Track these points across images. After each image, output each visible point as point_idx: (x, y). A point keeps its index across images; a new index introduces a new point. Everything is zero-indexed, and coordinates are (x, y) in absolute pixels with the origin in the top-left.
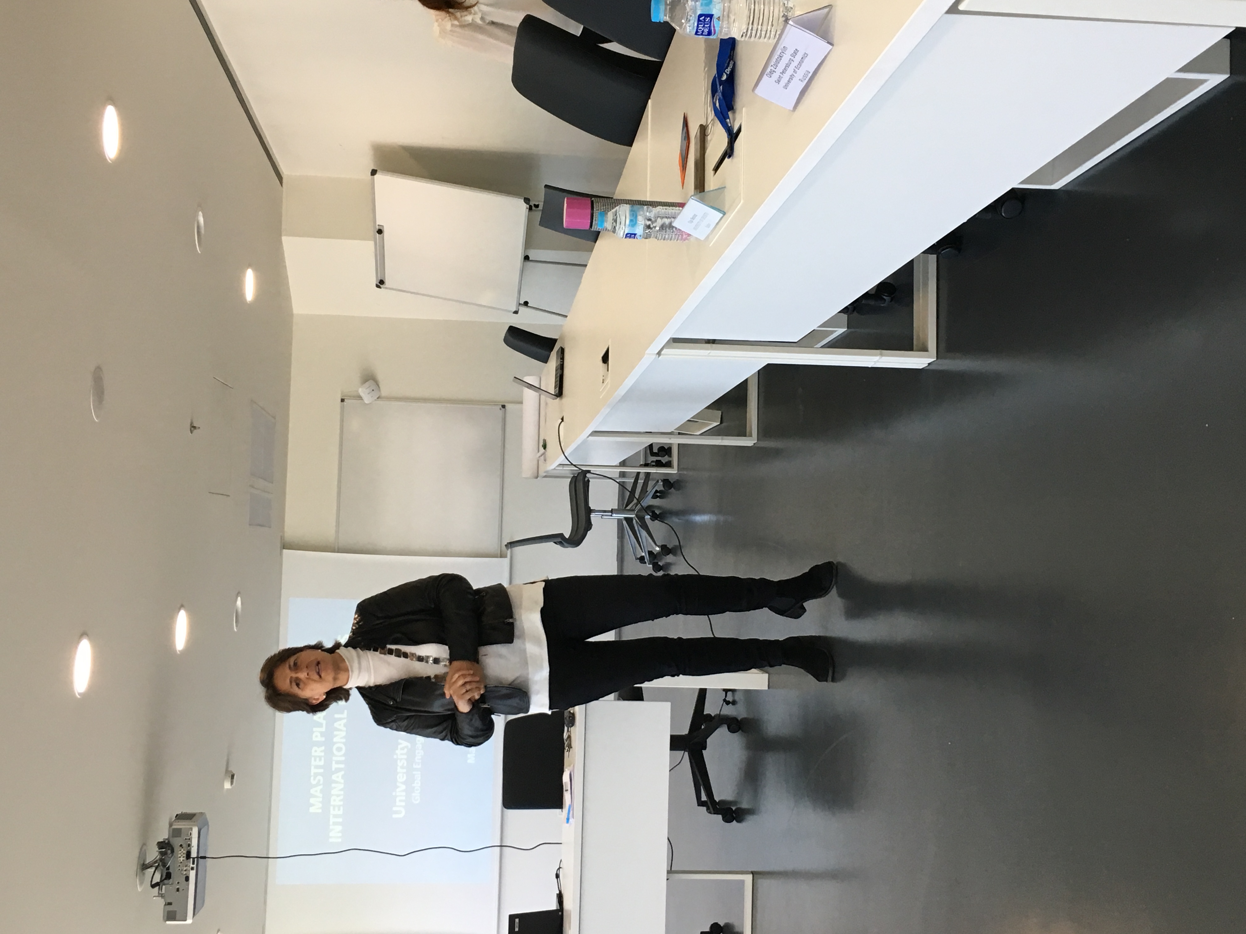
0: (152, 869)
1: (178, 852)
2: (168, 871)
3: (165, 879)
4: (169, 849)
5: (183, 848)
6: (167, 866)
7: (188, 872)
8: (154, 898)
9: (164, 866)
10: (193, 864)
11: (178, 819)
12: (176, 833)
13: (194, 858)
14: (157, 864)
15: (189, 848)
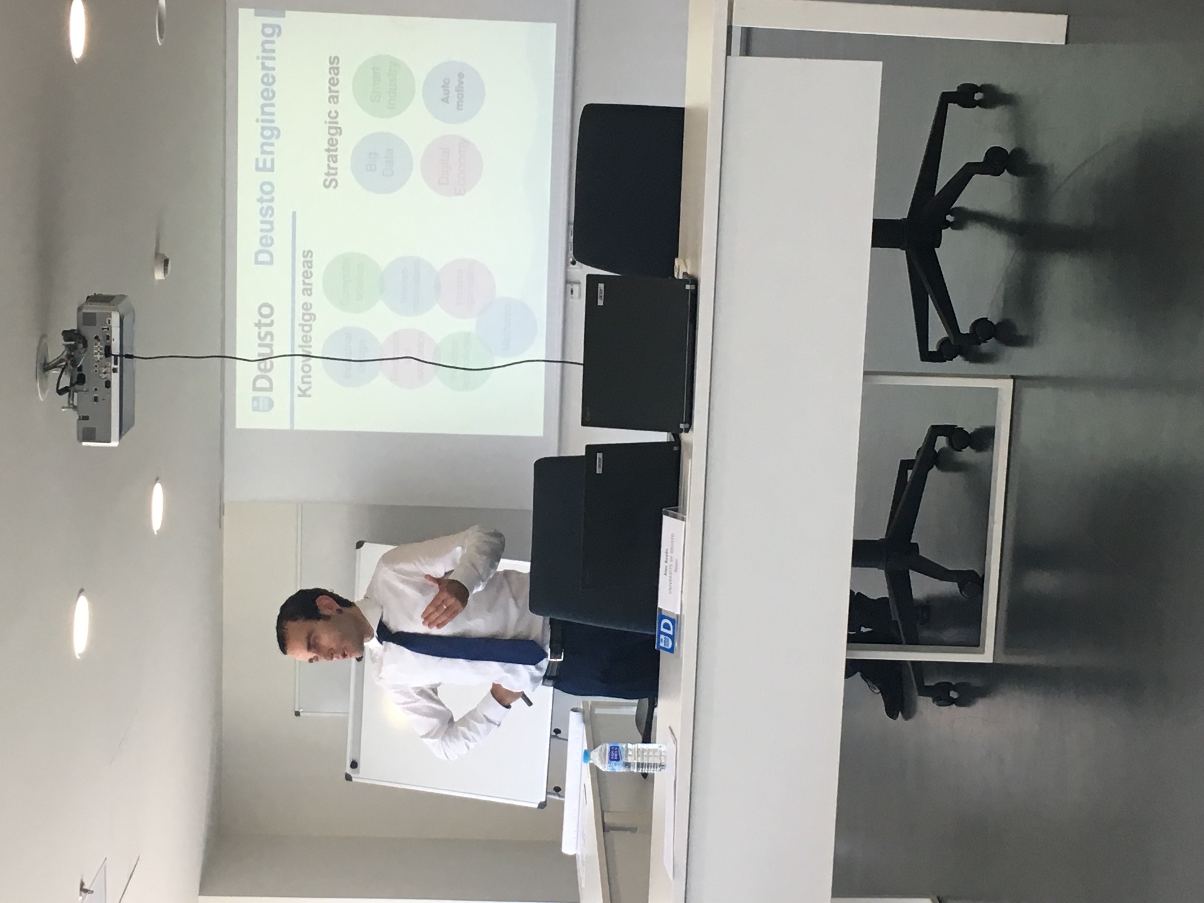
0: (57, 371)
1: (93, 347)
2: (80, 373)
3: (77, 383)
4: (80, 343)
5: (99, 340)
6: (78, 366)
7: (109, 375)
8: (63, 410)
9: (74, 364)
10: (116, 363)
11: (90, 301)
12: (88, 319)
13: (116, 356)
14: (64, 363)
15: (108, 341)
